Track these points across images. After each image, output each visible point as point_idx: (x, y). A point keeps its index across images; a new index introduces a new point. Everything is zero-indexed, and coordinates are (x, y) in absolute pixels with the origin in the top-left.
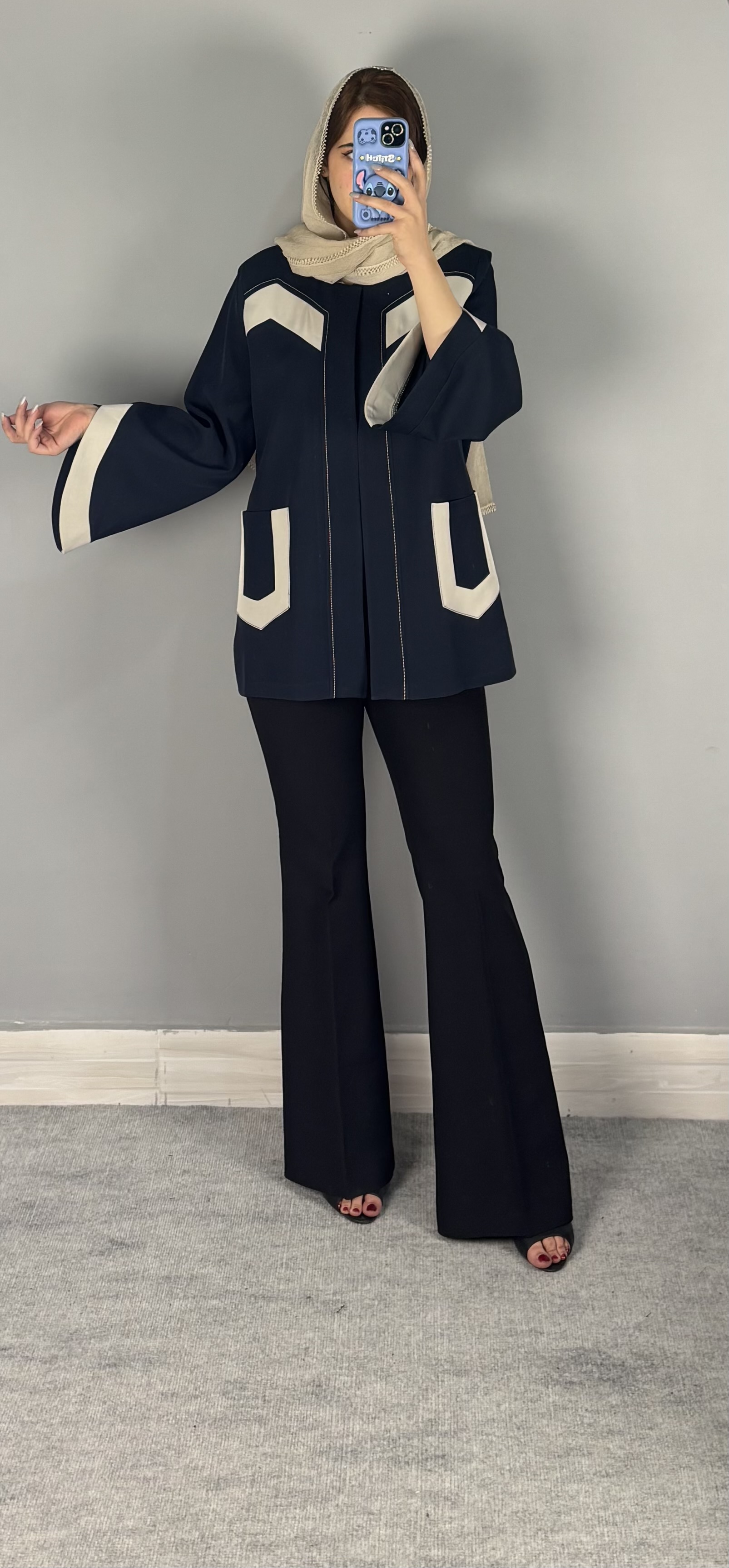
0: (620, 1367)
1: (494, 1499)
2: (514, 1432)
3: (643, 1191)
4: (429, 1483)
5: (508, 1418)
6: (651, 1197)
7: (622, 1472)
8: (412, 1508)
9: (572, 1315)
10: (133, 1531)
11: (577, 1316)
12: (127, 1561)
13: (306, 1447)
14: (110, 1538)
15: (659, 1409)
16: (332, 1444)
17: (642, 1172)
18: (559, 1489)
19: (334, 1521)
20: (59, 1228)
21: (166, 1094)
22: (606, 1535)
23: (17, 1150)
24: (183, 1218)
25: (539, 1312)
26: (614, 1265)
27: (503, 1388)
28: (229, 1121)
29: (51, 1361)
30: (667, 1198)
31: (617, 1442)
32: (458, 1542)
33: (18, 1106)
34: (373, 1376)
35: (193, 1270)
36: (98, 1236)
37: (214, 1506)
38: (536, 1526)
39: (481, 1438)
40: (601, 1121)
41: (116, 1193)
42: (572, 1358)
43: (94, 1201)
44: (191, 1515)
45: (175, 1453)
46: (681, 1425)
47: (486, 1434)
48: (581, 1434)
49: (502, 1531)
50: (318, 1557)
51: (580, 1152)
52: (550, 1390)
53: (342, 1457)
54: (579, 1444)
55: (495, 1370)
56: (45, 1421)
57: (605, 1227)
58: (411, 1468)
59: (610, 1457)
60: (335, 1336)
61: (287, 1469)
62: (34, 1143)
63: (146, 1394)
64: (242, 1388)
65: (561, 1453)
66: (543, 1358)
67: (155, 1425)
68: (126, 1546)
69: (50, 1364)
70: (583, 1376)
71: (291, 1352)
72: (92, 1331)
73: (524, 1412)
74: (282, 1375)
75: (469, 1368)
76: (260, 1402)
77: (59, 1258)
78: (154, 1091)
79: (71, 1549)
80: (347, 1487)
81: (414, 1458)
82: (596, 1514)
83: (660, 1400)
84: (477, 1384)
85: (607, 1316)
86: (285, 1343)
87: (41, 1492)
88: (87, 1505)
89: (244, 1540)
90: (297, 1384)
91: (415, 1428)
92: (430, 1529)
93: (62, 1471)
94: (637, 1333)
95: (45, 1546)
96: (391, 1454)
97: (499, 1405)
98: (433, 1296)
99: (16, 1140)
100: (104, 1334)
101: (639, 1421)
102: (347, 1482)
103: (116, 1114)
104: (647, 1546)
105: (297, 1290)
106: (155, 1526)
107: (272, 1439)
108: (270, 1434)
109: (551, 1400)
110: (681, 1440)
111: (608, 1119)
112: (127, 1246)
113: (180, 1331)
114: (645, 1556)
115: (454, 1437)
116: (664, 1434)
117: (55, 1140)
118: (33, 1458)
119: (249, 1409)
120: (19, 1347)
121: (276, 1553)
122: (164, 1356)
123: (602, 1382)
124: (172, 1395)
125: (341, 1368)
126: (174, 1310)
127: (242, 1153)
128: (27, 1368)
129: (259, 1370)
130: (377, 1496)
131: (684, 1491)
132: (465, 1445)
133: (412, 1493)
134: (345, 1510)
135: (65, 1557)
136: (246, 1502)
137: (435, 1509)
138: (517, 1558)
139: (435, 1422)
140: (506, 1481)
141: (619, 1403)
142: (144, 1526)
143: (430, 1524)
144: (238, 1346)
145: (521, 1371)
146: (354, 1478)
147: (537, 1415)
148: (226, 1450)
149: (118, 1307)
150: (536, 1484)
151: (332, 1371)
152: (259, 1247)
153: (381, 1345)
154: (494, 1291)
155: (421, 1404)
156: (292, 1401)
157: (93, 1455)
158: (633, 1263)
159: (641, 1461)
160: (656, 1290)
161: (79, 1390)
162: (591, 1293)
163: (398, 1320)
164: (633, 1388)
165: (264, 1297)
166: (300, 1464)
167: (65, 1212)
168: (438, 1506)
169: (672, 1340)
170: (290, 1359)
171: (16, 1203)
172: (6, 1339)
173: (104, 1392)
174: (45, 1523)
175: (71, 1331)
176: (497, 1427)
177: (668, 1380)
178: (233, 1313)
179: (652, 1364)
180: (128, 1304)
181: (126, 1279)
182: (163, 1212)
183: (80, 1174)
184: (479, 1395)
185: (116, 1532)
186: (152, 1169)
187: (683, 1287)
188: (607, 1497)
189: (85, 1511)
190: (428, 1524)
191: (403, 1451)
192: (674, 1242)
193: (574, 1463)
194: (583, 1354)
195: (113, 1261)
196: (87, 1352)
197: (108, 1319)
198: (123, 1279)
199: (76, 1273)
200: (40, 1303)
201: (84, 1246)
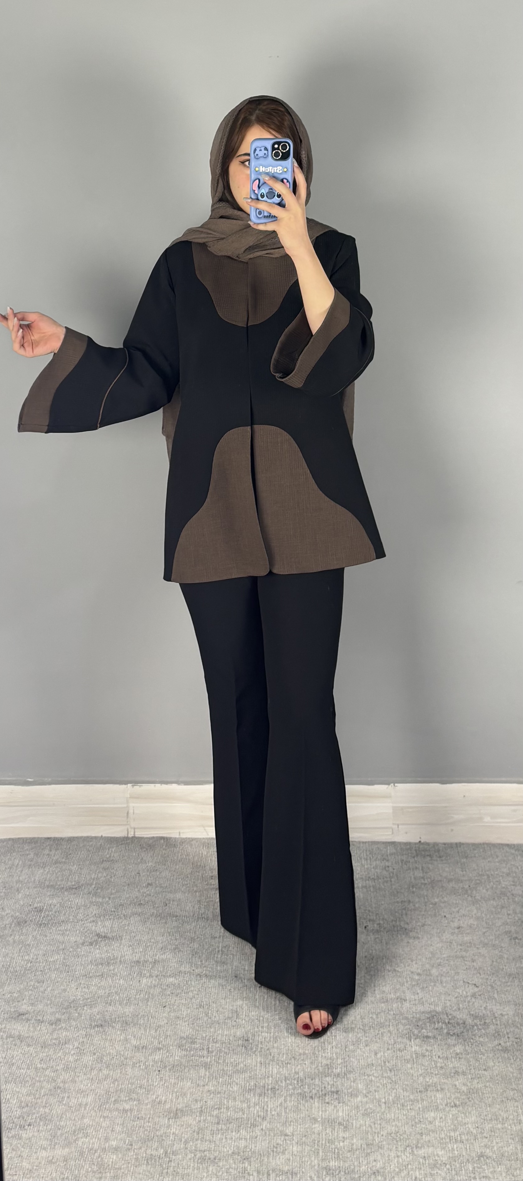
0: (461, 1025)
1: (375, 1124)
2: (387, 1073)
3: (475, 897)
4: (328, 1112)
5: (383, 1063)
6: (480, 901)
7: (466, 1104)
8: (316, 1131)
9: (427, 987)
10: (116, 1149)
11: (430, 988)
12: (112, 1171)
13: (238, 1086)
14: (100, 1155)
15: (491, 1055)
16: (257, 1083)
17: (474, 882)
18: (421, 1116)
19: (260, 1141)
20: (61, 926)
21: (134, 829)
22: (456, 1150)
23: (30, 869)
24: (148, 918)
25: (402, 984)
26: (455, 950)
27: (378, 1041)
28: (179, 848)
29: (56, 1023)
30: (492, 902)
31: (462, 1080)
32: (349, 1156)
33: (30, 838)
35: (156, 956)
36: (88, 932)
37: (173, 1130)
38: (405, 1144)
39: (364, 1078)
40: (444, 846)
41: (100, 900)
42: (428, 1018)
43: (85, 906)
44: (158, 1136)
45: (146, 1091)
46: (507, 1067)
47: (367, 1075)
48: (436, 1075)
49: (381, 1147)
50: (249, 1167)
51: (429, 868)
52: (413, 1042)
53: (265, 1093)
54: (434, 1082)
56: (52, 1067)
57: (448, 923)
58: (314, 1101)
59: (457, 1092)
61: (225, 1103)
62: (42, 865)
63: (124, 1047)
64: (193, 1042)
65: (421, 1089)
66: (407, 1018)
67: (130, 1070)
68: (111, 1160)
69: (55, 1025)
70: (435, 1032)
71: (227, 1016)
72: (85, 1001)
73: (394, 1059)
74: (221, 1033)
75: (354, 1026)
76: (205, 1052)
77: (61, 947)
78: (126, 827)
79: (72, 1163)
80: (269, 1116)
81: (316, 1094)
82: (448, 1134)
83: (492, 1049)
85: (452, 988)
86: (223, 1008)
87: (50, 1121)
88: (83, 1130)
89: (195, 1155)
90: (231, 1039)
92: (329, 1146)
93: (65, 1105)
94: (473, 1000)
95: (53, 1161)
96: (300, 1091)
97: (376, 1054)
99: (30, 863)
100: (93, 1003)
101: (477, 1065)
102: (269, 1112)
103: (100, 844)
104: (485, 1158)
105: (230, 970)
106: (132, 1145)
107: (214, 1079)
108: (213, 1076)
109: (413, 1050)
110: (508, 1079)
111: (448, 844)
112: (109, 938)
113: (148, 1001)
114: (484, 1165)
115: (344, 1078)
116: (495, 1074)
117: (56, 863)
118: (44, 1096)
119: (198, 1058)
120: (34, 1013)
121: (219, 1165)
122: (136, 1018)
123: (449, 1036)
124: (143, 1048)
125: (262, 1027)
126: (143, 985)
127: (189, 871)
128: (39, 1028)
129: (205, 1029)
130: (291, 1122)
131: (511, 1117)
132: (352, 1084)
133: (315, 1120)
134: (268, 1133)
135: (67, 1169)
136: (196, 1128)
137: (332, 1131)
138: (392, 1167)
139: (331, 1067)
140: (383, 1111)
141: (462, 1051)
142: (124, 1145)
143: (329, 1142)
144: (189, 1011)
145: (391, 1028)
146: (273, 1109)
147: (403, 1061)
148: (182, 1088)
149: (102, 983)
150: (405, 1113)
151: (256, 1029)
152: (202, 939)
156: (227, 1051)
157: (87, 1093)
158: (469, 949)
159: (479, 1095)
160: (486, 968)
161: (76, 1044)
162: (440, 971)
164: (472, 1040)
165: (206, 976)
166: (235, 1099)
167: (65, 914)
168: (334, 1130)
169: (499, 1004)
170: (226, 1021)
171: (30, 908)
172: (24, 1007)
173: (94, 1046)
174: (53, 1144)
175: (70, 1001)
176: (376, 1070)
177: (497, 1034)
178: (184, 987)
179: (485, 1023)
180: (110, 982)
181: (108, 963)
182: (134, 914)
183: (75, 887)
184: (361, 1046)
185: (104, 1150)
186: (125, 882)
187: (505, 966)
188: (456, 1122)
189: (82, 1134)
190: (327, 1142)
191: (308, 1088)
192: (498, 933)
193: (431, 1097)
194: (435, 1015)
195: (99, 949)
196: (82, 1016)
197: (96, 993)
198: (106, 963)
199: (73, 959)
200: (48, 981)
201: (78, 939)
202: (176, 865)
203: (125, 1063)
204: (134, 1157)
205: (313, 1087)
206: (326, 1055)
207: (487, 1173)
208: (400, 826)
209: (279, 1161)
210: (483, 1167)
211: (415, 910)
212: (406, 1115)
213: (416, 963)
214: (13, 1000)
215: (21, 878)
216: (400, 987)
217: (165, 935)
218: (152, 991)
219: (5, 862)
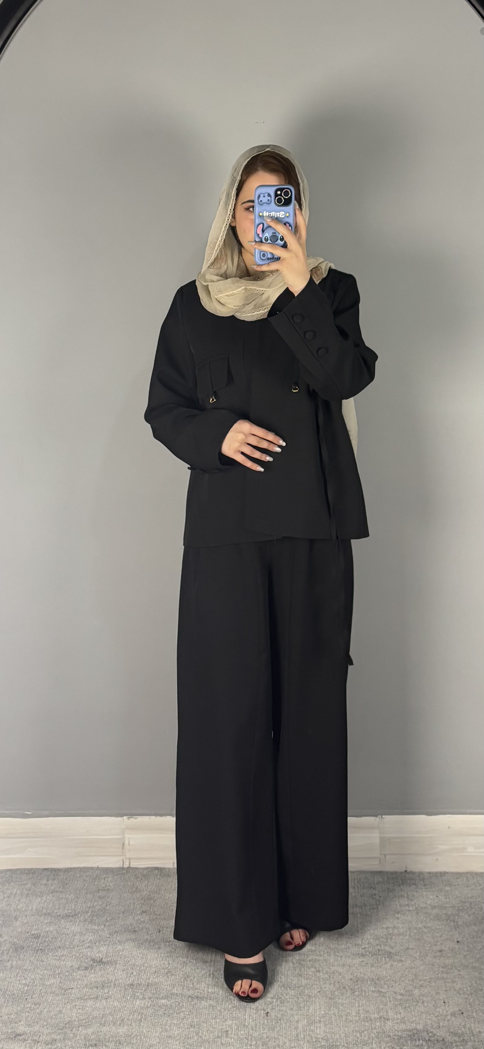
0: (441, 1042)
3: (457, 922)
9: (409, 1007)
11: (413, 1008)
20: (57, 952)
21: (130, 859)
23: (28, 898)
24: (142, 944)
25: (386, 1005)
26: (437, 972)
30: (473, 927)
33: (28, 869)
35: (149, 979)
36: (84, 957)
40: (429, 874)
41: (96, 927)
42: (409, 1036)
43: (81, 933)
51: (414, 896)
55: (356, 1045)
60: (246, 1023)
62: (39, 895)
66: (389, 1036)
69: (51, 1045)
71: (217, 1035)
75: (339, 1044)
78: (121, 858)
85: (433, 1007)
86: (213, 1028)
94: (453, 1019)
98: (313, 995)
99: (27, 892)
100: (88, 1023)
103: (96, 874)
111: (434, 873)
112: (104, 963)
113: (141, 1021)
117: (52, 892)
120: (30, 1033)
125: (251, 1045)
126: (136, 1006)
144: (180, 1031)
149: (97, 1005)
154: (355, 991)
160: (466, 989)
162: (422, 991)
165: (198, 997)
167: (61, 941)
169: (477, 1023)
170: (216, 1040)
171: (27, 935)
172: (20, 1028)
175: (65, 1023)
178: (176, 1008)
179: (464, 1040)
180: (104, 1003)
181: (103, 986)
182: (127, 940)
183: (70, 915)
186: (120, 910)
194: (417, 1033)
195: (95, 973)
196: (76, 1037)
197: (91, 1014)
198: (101, 986)
199: (69, 983)
200: (44, 1004)
201: (74, 964)
202: (170, 893)
208: (387, 856)
214: (11, 1022)
215: (19, 907)
216: (383, 1007)
217: (159, 959)
218: (145, 1012)
219: (3, 892)
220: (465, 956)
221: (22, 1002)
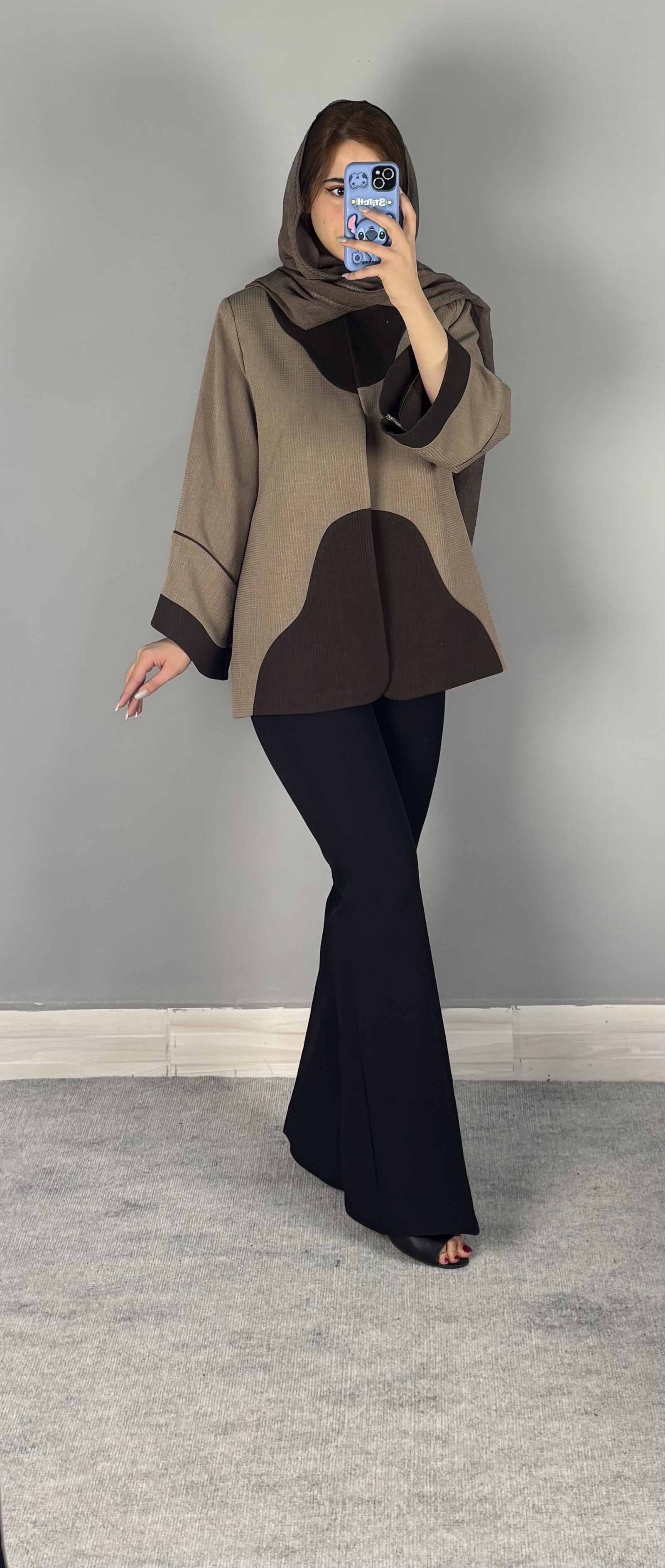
0: (597, 1311)
1: (482, 1437)
2: (499, 1373)
3: (617, 1149)
4: (422, 1423)
5: (494, 1360)
6: (624, 1154)
7: (600, 1410)
8: (406, 1448)
9: (553, 1264)
10: (147, 1475)
11: (557, 1265)
12: (141, 1503)
13: (307, 1392)
14: (125, 1483)
15: (633, 1349)
16: (331, 1388)
17: (616, 1130)
18: (542, 1427)
19: (334, 1461)
20: (77, 1191)
21: (176, 1066)
22: (585, 1469)
23: (38, 1120)
24: (193, 1181)
25: (522, 1261)
26: (591, 1217)
27: (489, 1332)
28: (235, 1090)
29: (69, 1316)
30: (639, 1155)
31: (595, 1381)
32: (448, 1479)
33: (37, 1079)
34: (369, 1323)
35: (202, 1229)
36: (113, 1199)
37: (221, 1450)
38: (520, 1462)
39: (469, 1379)
40: (578, 1085)
41: (130, 1159)
42: (553, 1303)
43: (110, 1166)
44: (201, 1458)
45: (186, 1401)
46: (653, 1363)
47: (474, 1376)
48: (562, 1374)
49: (489, 1467)
50: (319, 1495)
51: (559, 1114)
52: (533, 1333)
53: (341, 1401)
54: (560, 1383)
55: (482, 1315)
56: (64, 1372)
57: (583, 1182)
58: (405, 1410)
59: (588, 1396)
60: (334, 1287)
61: (290, 1413)
62: (53, 1114)
63: (158, 1345)
64: (249, 1338)
65: (543, 1392)
66: (526, 1303)
67: (167, 1374)
68: (140, 1490)
69: (69, 1319)
70: (563, 1320)
71: (293, 1303)
72: (108, 1287)
73: (509, 1355)
74: (285, 1325)
75: (458, 1314)
77: (77, 1219)
78: (164, 1064)
79: (88, 1494)
80: (346, 1429)
81: (408, 1401)
82: (576, 1449)
83: (634, 1340)
84: (465, 1330)
85: (585, 1263)
86: (288, 1295)
87: (61, 1440)
88: (103, 1451)
89: (249, 1481)
90: (298, 1333)
91: (408, 1372)
92: (423, 1467)
93: (80, 1419)
94: (612, 1279)
95: (64, 1491)
96: (386, 1398)
97: (485, 1349)
99: (36, 1111)
100: (118, 1289)
101: (615, 1360)
102: (346, 1424)
103: (130, 1086)
104: (623, 1479)
105: (299, 1246)
106: (167, 1469)
107: (275, 1385)
108: (274, 1380)
109: (534, 1343)
110: (654, 1378)
111: (585, 1083)
112: (141, 1207)
113: (190, 1285)
114: (621, 1488)
115: (444, 1379)
116: (637, 1373)
117: (71, 1111)
118: (53, 1409)
119: (255, 1358)
120: (40, 1303)
121: (280, 1492)
122: (175, 1309)
123: (580, 1325)
124: (183, 1346)
125: (340, 1317)
126: (184, 1266)
127: (247, 1120)
128: (47, 1323)
129: (263, 1321)
130: (374, 1437)
132: (455, 1387)
133: (405, 1433)
134: (344, 1451)
135: (82, 1501)
136: (252, 1446)
137: (427, 1447)
138: (503, 1492)
139: (427, 1366)
140: (493, 1420)
141: (596, 1344)
142: (157, 1470)
143: (423, 1462)
144: (244, 1298)
145: (506, 1317)
146: (352, 1421)
147: (521, 1357)
148: (233, 1396)
149: (132, 1264)
150: (521, 1423)
151: (331, 1320)
152: (264, 1206)
153: (376, 1295)
155: (414, 1349)
156: (293, 1347)
157: (109, 1404)
158: (609, 1215)
159: (617, 1399)
160: (629, 1239)
161: (96, 1343)
162: (570, 1243)
163: (392, 1272)
164: (609, 1330)
165: (268, 1253)
166: (302, 1408)
167: (83, 1177)
168: (430, 1445)
169: (644, 1284)
170: (293, 1310)
171: (37, 1169)
172: (27, 1296)
173: (119, 1345)
174: (64, 1469)
175: (87, 1288)
176: (485, 1370)
177: (641, 1322)
178: (239, 1268)
179: (627, 1308)
180: (141, 1262)
181: (140, 1239)
182: (173, 1175)
183: (96, 1142)
184: (467, 1340)
185: (130, 1476)
186: (163, 1135)
187: (654, 1236)
188: (587, 1433)
189: (101, 1456)
190: (421, 1462)
191: (397, 1394)
192: (646, 1194)
193: (556, 1402)
194: (563, 1299)
195: (128, 1221)
196: (103, 1307)
197: (123, 1276)
198: (137, 1239)
199: (93, 1234)
200: (59, 1262)
201: (100, 1208)
202: (231, 1112)
203: (159, 1366)
204: (170, 1485)
205: (404, 1392)
206: (421, 1350)
207: (626, 1497)
208: (522, 1061)
209: (357, 1487)
210: (620, 1490)
211: (540, 1167)
212: (522, 1425)
213: (540, 1234)
214: (13, 1288)
215: (25, 1132)
216: (518, 1263)
217: (215, 1202)
218: (196, 1273)
219: (4, 1111)
220: (628, 1195)
221: (29, 1261)
